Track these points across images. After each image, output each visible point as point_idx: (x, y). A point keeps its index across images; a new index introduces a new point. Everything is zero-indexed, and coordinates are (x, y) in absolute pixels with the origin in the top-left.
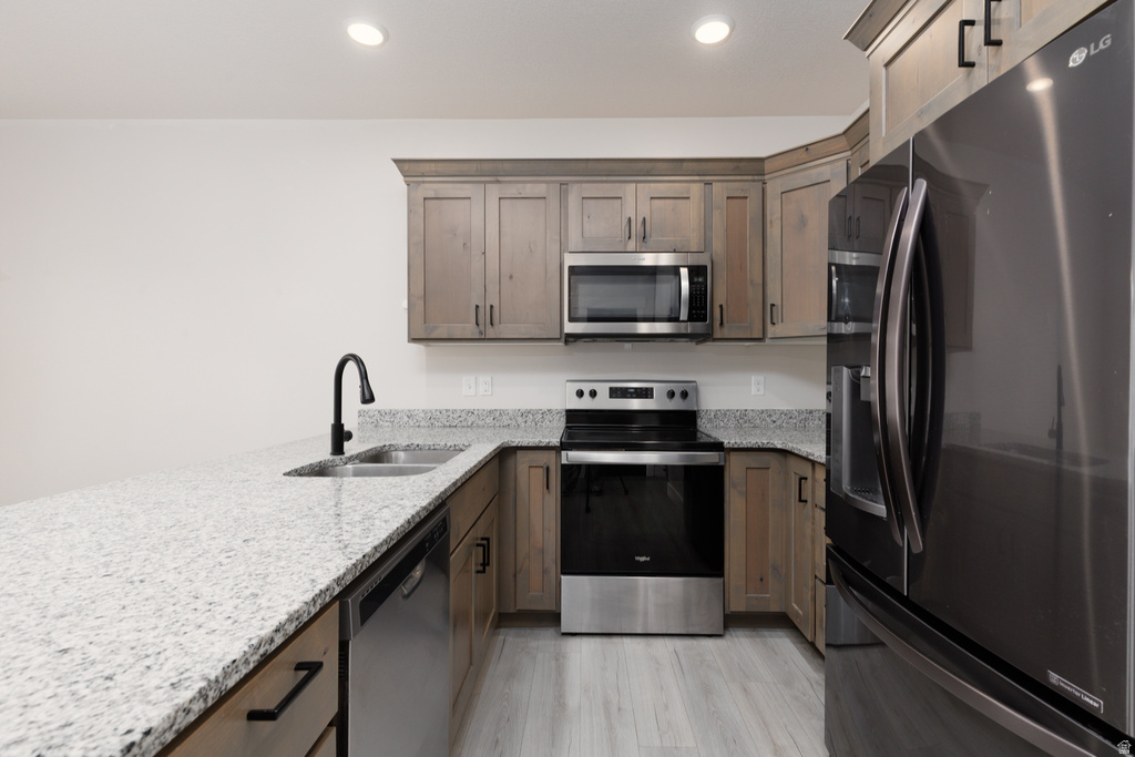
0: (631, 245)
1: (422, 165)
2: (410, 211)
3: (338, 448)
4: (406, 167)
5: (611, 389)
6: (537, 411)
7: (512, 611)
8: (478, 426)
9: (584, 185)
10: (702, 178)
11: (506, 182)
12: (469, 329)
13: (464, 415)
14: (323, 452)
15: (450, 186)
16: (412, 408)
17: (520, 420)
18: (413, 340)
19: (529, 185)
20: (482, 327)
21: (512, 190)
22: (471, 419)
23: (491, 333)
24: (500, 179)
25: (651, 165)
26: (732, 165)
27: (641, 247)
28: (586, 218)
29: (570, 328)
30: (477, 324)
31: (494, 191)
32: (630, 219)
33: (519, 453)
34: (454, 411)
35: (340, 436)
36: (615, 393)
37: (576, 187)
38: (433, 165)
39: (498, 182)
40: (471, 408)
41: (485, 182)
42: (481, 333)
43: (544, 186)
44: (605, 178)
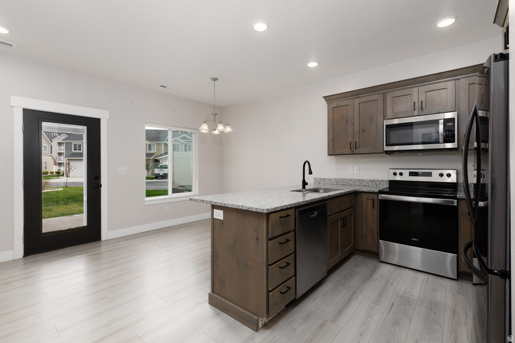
0: (416, 113)
1: (332, 97)
2: (328, 113)
3: (304, 187)
4: (327, 98)
5: (410, 172)
6: (377, 180)
7: (361, 249)
8: (354, 185)
9: (394, 92)
10: (454, 78)
11: (362, 97)
12: (348, 150)
13: (348, 181)
14: (300, 187)
15: (341, 102)
16: (330, 178)
17: (370, 183)
18: (329, 155)
19: (370, 96)
20: (352, 150)
21: (364, 99)
22: (351, 182)
23: (356, 151)
24: (359, 96)
25: (425, 78)
26: (471, 69)
27: (421, 113)
28: (394, 105)
29: (387, 148)
30: (351, 149)
31: (357, 101)
32: (414, 102)
33: (363, 194)
34: (345, 179)
35: (305, 184)
36: (411, 174)
37: (390, 94)
38: (335, 96)
39: (359, 97)
40: (351, 178)
41: (354, 98)
42: (352, 152)
43: (376, 95)
44: (403, 88)
